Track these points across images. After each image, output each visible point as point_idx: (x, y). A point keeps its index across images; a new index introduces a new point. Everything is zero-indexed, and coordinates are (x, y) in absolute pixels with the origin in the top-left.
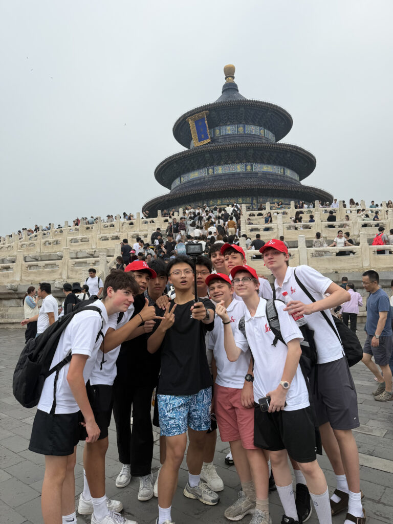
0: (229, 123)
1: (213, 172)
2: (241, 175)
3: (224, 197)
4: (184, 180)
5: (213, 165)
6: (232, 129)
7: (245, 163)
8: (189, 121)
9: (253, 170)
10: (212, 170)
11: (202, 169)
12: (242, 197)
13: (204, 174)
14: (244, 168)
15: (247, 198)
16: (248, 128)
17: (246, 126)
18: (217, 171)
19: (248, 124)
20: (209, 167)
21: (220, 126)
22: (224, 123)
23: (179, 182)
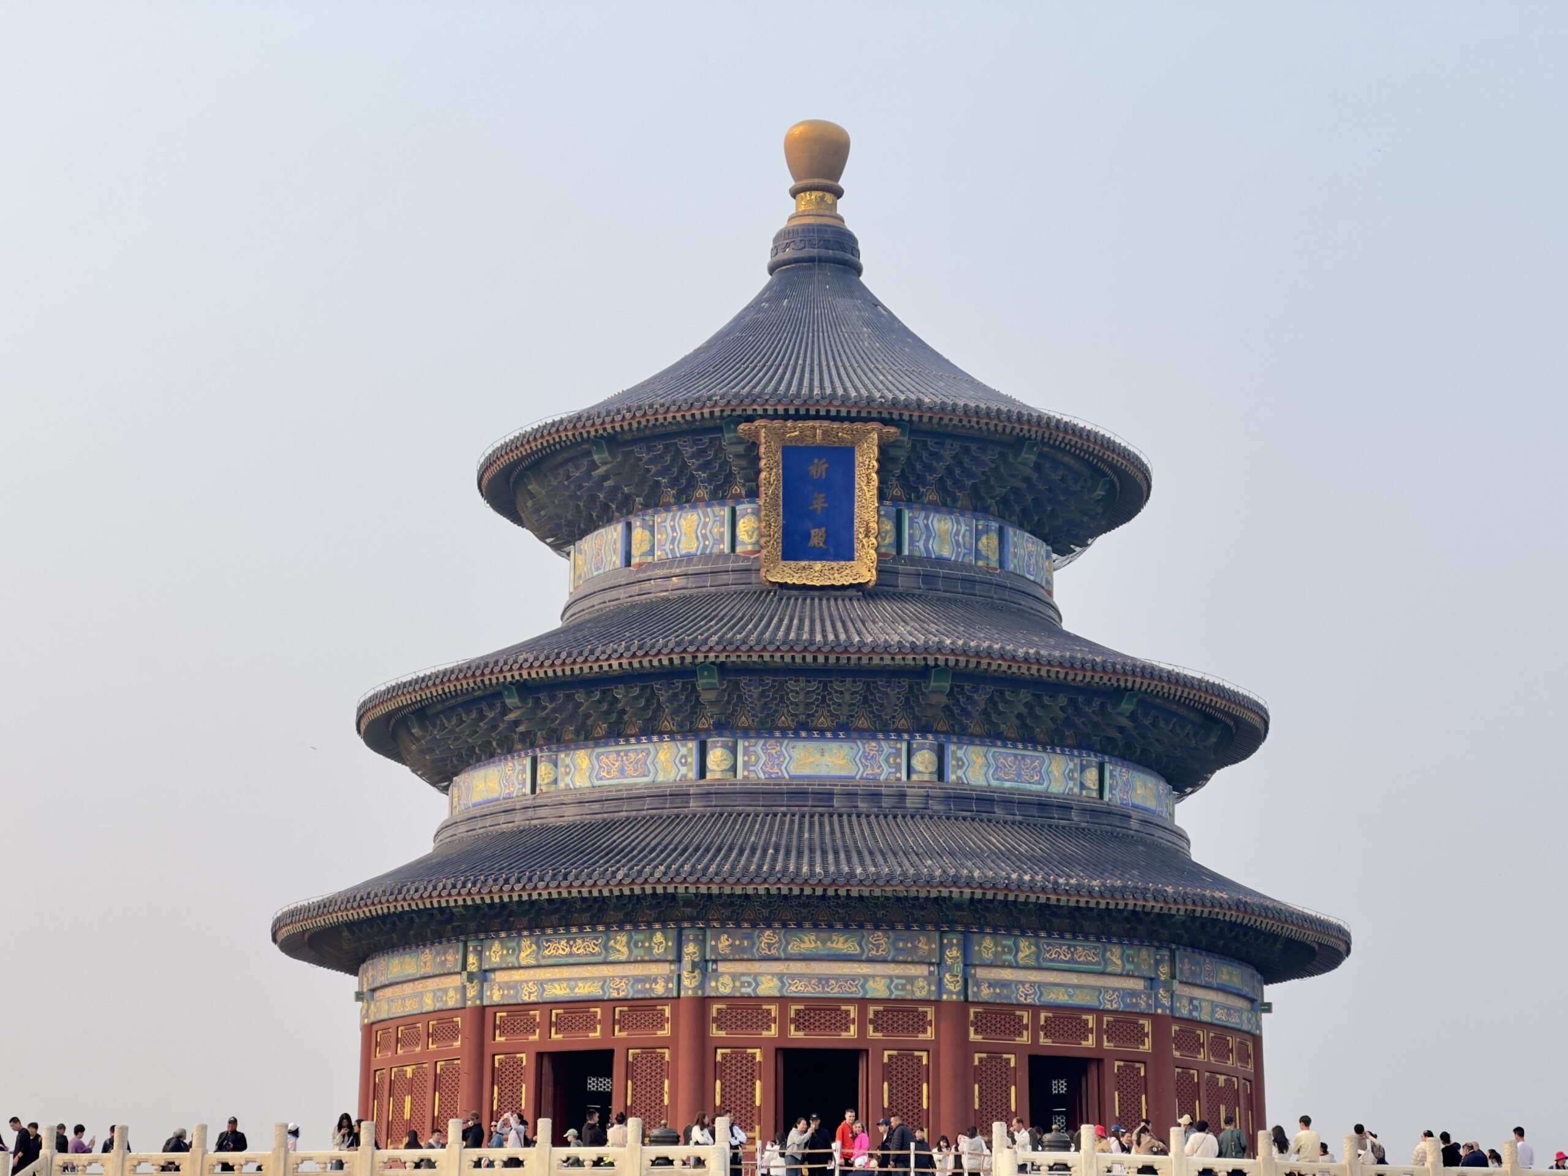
0: (933, 496)
1: (941, 773)
2: (1075, 816)
3: (1044, 929)
4: (734, 769)
5: (936, 732)
6: (957, 533)
7: (1076, 753)
8: (763, 440)
9: (1107, 796)
10: (935, 759)
11: (875, 738)
12: (1121, 943)
13: (886, 769)
14: (1076, 775)
15: (1139, 951)
16: (1015, 546)
17: (1010, 531)
18: (960, 767)
19: (1012, 524)
20: (913, 738)
21: (895, 500)
22: (915, 490)
23: (692, 770)
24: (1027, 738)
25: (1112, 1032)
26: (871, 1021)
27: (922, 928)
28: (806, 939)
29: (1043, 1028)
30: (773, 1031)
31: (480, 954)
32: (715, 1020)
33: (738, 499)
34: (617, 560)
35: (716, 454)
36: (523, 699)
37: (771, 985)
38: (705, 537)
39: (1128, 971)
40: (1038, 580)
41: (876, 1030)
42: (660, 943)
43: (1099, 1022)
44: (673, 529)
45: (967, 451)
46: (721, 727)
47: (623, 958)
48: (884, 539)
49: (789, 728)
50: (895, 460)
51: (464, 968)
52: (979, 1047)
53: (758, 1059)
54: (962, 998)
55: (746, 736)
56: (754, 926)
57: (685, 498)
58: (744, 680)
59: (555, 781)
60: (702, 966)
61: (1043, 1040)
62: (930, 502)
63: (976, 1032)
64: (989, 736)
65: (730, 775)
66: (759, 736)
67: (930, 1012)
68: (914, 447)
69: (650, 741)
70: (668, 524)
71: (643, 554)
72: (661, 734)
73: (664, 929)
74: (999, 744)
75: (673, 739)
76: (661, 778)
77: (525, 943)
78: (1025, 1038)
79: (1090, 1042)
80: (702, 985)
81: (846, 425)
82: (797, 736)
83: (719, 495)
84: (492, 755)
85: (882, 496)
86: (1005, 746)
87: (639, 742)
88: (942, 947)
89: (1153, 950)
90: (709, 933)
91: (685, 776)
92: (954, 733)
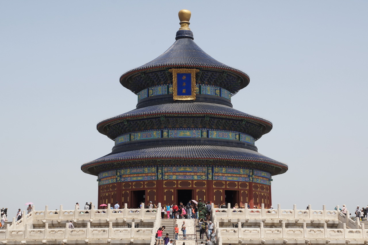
2: (234, 144)
3: (228, 166)
4: (168, 136)
5: (207, 128)
6: (211, 89)
7: (234, 132)
8: (173, 72)
9: (241, 140)
10: (206, 133)
11: (195, 130)
12: (242, 168)
13: (197, 135)
14: (234, 136)
15: (246, 170)
16: (223, 92)
17: (222, 89)
18: (211, 135)
19: (222, 88)
20: (202, 129)
21: (199, 83)
22: (203, 82)
23: (160, 136)
24: (224, 129)
25: (241, 185)
26: (194, 184)
27: (204, 166)
28: (181, 168)
29: (227, 185)
30: (176, 186)
31: (120, 172)
32: (164, 184)
33: (169, 84)
34: (146, 96)
35: (164, 75)
36: (128, 123)
37: (175, 177)
38: (163, 91)
39: (244, 174)
40: (228, 99)
41: (195, 186)
42: (154, 169)
43: (238, 183)
44: (157, 90)
45: (213, 74)
46: (165, 128)
47: (147, 172)
48: (197, 91)
49: (178, 128)
50: (199, 76)
51: (117, 175)
52: (215, 189)
53: (173, 191)
54: (212, 179)
55: (170, 130)
56: (172, 166)
57: (159, 84)
58: (169, 119)
59: (134, 139)
60: (162, 173)
61: (228, 187)
62: (206, 84)
63: (215, 186)
64: (217, 129)
65: (167, 137)
66: (173, 129)
67: (205, 182)
68: (203, 73)
69: (152, 131)
70: (156, 89)
71: (151, 95)
72: (154, 129)
73: (154, 167)
74: (219, 130)
75: (156, 130)
76: (154, 138)
77: (128, 170)
78: (224, 187)
79: (237, 187)
80: (162, 177)
81: (189, 69)
82: (180, 130)
83: (165, 83)
84: (123, 134)
85: (196, 83)
86: (220, 131)
87: (150, 131)
88: (208, 170)
89: (249, 170)
90: (163, 167)
91: (158, 137)
92: (210, 128)
